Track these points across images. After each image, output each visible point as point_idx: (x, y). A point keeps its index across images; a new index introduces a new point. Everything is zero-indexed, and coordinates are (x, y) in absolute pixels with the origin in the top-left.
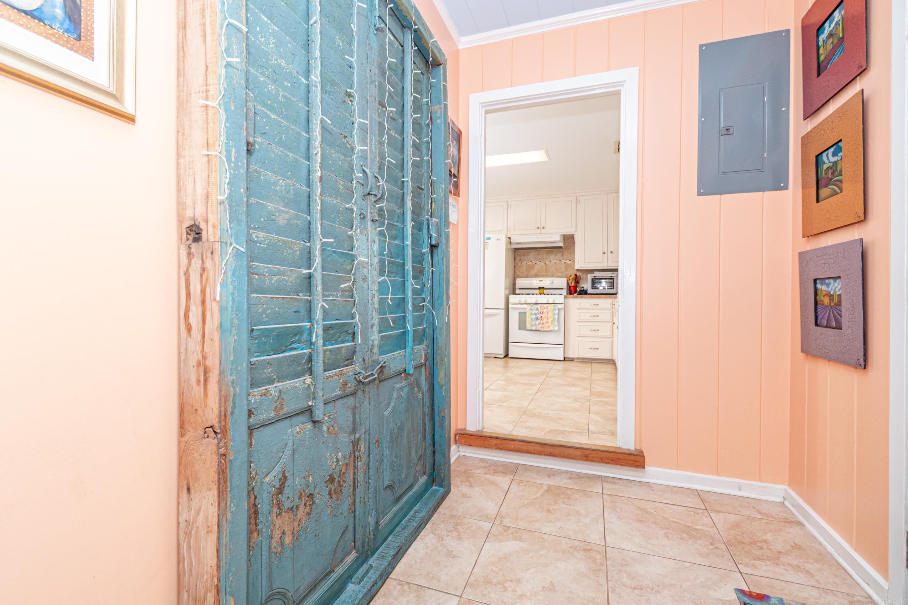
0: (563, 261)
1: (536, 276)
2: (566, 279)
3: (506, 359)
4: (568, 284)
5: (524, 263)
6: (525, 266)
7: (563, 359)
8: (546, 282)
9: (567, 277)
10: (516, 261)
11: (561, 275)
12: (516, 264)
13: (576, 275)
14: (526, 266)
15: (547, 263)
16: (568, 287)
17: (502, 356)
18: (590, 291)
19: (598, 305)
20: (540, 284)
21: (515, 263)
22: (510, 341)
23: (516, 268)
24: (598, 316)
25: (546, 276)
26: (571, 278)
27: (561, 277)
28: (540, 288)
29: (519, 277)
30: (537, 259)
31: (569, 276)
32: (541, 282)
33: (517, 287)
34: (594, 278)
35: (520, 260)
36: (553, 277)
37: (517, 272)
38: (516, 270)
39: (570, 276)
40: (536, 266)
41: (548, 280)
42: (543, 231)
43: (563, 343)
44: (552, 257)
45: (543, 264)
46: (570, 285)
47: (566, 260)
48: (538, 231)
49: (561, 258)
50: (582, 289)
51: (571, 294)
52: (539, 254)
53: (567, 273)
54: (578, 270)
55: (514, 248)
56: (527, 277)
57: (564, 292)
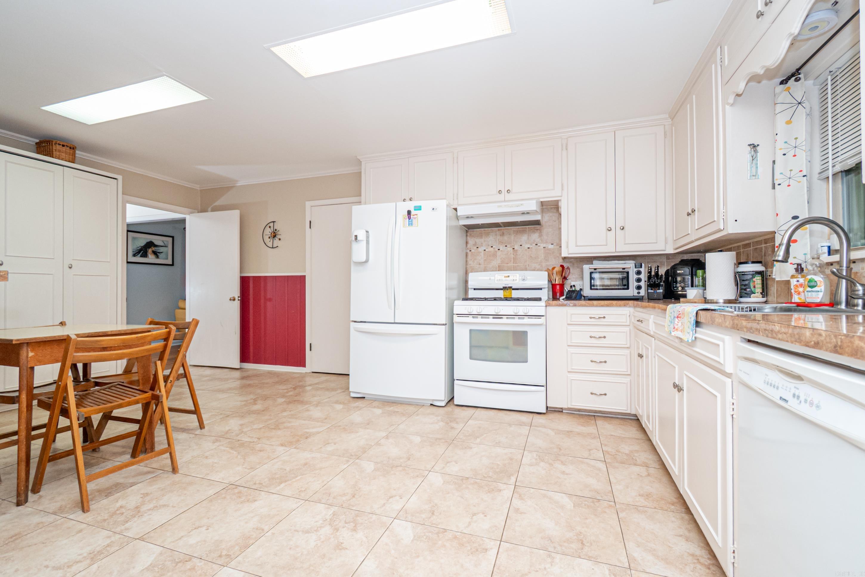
0: (542, 245)
1: (500, 269)
2: (546, 273)
3: (449, 409)
4: (550, 281)
5: (481, 249)
6: (482, 254)
7: (544, 411)
8: (515, 278)
9: (548, 270)
10: (469, 246)
11: (538, 267)
12: (468, 251)
13: (562, 266)
14: (484, 254)
15: (516, 247)
16: (551, 286)
17: (443, 404)
18: (587, 292)
19: (604, 317)
20: (506, 282)
21: (467, 249)
22: (455, 378)
23: (469, 257)
24: (605, 337)
25: (515, 269)
26: (555, 271)
27: (538, 270)
28: (504, 288)
29: (474, 270)
30: (501, 243)
31: (551, 268)
32: (508, 278)
33: (469, 287)
34: (593, 270)
35: (475, 244)
36: (526, 269)
37: (470, 262)
38: (468, 260)
39: (554, 268)
40: (499, 253)
41: (518, 275)
42: (509, 197)
43: (544, 384)
44: (524, 238)
45: (510, 249)
46: (553, 282)
47: (547, 242)
48: (501, 197)
49: (538, 240)
50: (573, 289)
51: (555, 298)
52: (503, 234)
53: (548, 263)
54: (564, 258)
55: (464, 225)
56: (485, 270)
57: (545, 294)
